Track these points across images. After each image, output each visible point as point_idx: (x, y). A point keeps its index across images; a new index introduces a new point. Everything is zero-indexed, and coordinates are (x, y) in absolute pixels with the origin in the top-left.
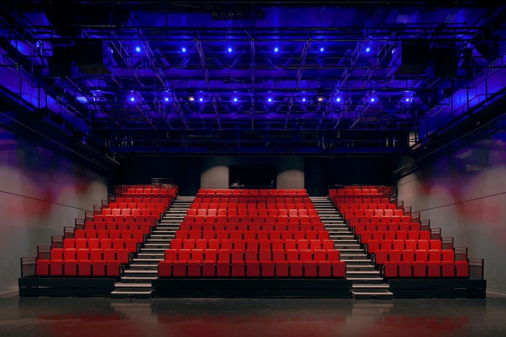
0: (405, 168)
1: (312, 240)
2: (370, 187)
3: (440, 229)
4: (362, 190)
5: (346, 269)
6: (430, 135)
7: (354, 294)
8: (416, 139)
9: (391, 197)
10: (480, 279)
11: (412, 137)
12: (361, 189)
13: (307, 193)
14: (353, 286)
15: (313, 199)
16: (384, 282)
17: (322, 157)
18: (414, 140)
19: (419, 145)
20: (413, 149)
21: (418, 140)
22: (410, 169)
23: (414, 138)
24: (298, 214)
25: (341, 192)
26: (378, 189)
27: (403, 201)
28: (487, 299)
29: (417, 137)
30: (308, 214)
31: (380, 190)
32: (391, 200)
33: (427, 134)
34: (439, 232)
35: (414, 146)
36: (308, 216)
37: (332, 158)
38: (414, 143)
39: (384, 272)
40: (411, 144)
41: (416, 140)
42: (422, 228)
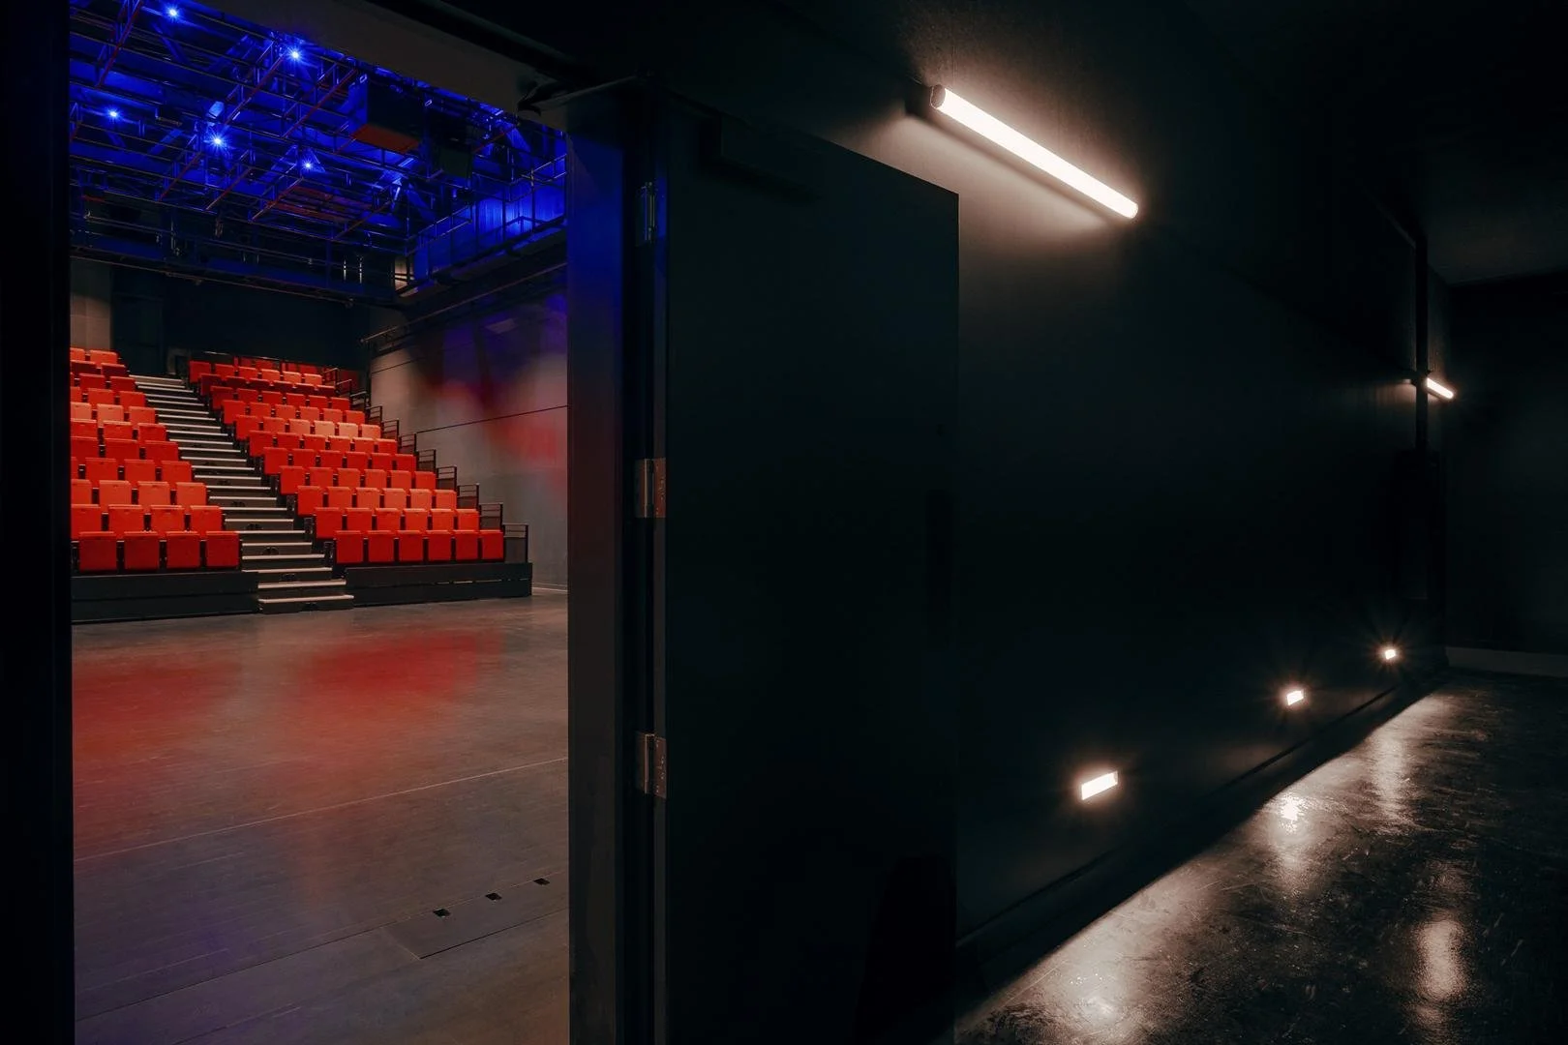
0: (386, 335)
1: (141, 483)
2: (302, 366)
3: (456, 469)
4: (282, 373)
5: (241, 551)
6: (436, 273)
7: (262, 603)
8: (408, 275)
9: (356, 397)
10: (522, 561)
11: (400, 272)
12: (280, 371)
13: (119, 362)
14: (260, 587)
15: (143, 381)
16: (334, 576)
17: (167, 273)
18: (405, 277)
19: (415, 290)
20: (403, 295)
21: (412, 278)
22: (398, 339)
23: (405, 273)
24: (94, 415)
25: (227, 370)
26: (324, 376)
27: (381, 407)
28: (534, 598)
29: (411, 273)
30: (126, 417)
31: (328, 379)
32: (355, 403)
33: (430, 270)
34: (452, 476)
35: (404, 290)
36: (129, 423)
37: (199, 281)
38: (405, 284)
39: (335, 556)
40: (399, 284)
41: (408, 278)
42: (420, 465)
